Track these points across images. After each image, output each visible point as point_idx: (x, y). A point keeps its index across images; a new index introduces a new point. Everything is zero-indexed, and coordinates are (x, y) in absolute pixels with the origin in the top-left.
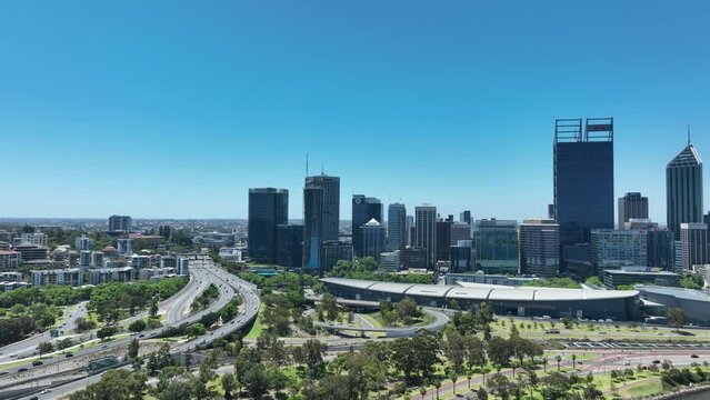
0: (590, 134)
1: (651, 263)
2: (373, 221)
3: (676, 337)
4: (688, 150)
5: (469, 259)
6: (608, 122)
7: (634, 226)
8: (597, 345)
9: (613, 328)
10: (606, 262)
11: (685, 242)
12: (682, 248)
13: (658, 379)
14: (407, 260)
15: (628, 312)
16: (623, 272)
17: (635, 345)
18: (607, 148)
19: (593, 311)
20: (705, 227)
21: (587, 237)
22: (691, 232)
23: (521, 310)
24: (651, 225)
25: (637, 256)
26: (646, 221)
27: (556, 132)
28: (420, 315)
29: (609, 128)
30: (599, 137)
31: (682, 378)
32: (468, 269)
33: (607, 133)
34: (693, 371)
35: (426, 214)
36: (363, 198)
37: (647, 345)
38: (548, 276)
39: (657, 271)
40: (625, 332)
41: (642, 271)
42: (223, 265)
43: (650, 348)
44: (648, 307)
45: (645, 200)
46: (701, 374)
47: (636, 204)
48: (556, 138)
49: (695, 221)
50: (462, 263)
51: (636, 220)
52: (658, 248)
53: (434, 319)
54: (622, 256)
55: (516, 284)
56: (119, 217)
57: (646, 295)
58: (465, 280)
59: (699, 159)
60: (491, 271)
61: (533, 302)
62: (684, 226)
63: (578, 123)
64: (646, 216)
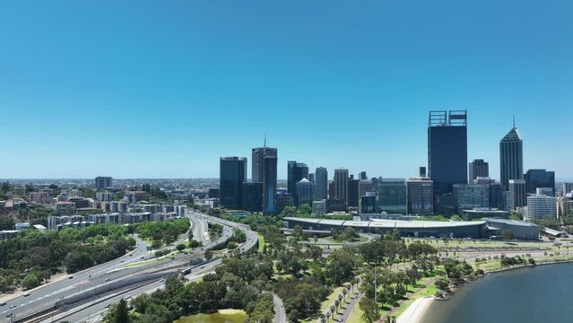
0: (452, 121)
1: (491, 205)
2: (304, 180)
3: (508, 246)
4: (513, 131)
5: (374, 205)
6: (464, 113)
7: (479, 182)
8: (464, 250)
9: (472, 242)
10: (463, 206)
11: (512, 191)
12: (510, 196)
13: (499, 263)
14: (331, 207)
15: (480, 233)
16: (474, 211)
17: (486, 249)
18: (463, 130)
19: (460, 233)
20: (524, 182)
21: (450, 189)
22: (516, 185)
23: (416, 233)
24: (491, 181)
25: (482, 201)
26: (487, 178)
27: (430, 119)
28: (359, 237)
29: (464, 117)
30: (458, 123)
31: (511, 261)
32: (374, 211)
33: (463, 121)
34: (517, 259)
35: (341, 174)
36: (295, 164)
37: (492, 249)
38: (426, 215)
39: (495, 210)
40: (478, 244)
41: (485, 210)
42: (203, 211)
43: (494, 251)
44: (491, 231)
45: (487, 164)
46: (520, 259)
47: (481, 166)
48: (430, 124)
49: (518, 178)
50: (370, 208)
51: (481, 178)
52: (495, 196)
53: (367, 239)
54: (473, 202)
55: (407, 219)
56: (103, 178)
57: (490, 223)
58: (374, 218)
59: (520, 137)
60: (389, 212)
61: (423, 228)
62: (511, 182)
63: (444, 113)
64: (487, 175)
